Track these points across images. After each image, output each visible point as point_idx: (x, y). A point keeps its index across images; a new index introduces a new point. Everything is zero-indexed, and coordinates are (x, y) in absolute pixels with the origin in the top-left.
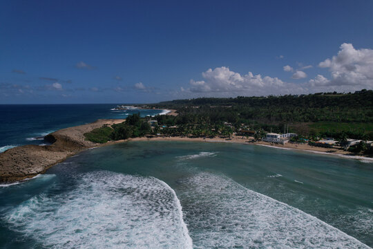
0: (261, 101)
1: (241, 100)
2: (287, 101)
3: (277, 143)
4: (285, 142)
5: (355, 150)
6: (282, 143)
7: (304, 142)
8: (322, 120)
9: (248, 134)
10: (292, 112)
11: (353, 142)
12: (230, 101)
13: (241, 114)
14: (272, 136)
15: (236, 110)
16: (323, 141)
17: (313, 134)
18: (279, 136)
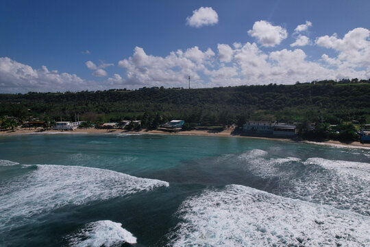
0: (57, 97)
1: (32, 96)
2: (84, 97)
3: (66, 130)
4: (74, 128)
5: (128, 128)
6: (71, 130)
7: (91, 127)
8: (112, 111)
9: (36, 125)
10: (86, 105)
11: (128, 123)
12: (20, 96)
13: (32, 109)
14: (62, 124)
15: (26, 105)
16: (106, 124)
17: (100, 120)
18: (68, 123)
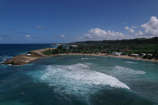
0: (113, 42)
1: (104, 42)
2: (124, 42)
3: (116, 55)
4: (119, 55)
5: (145, 57)
6: (118, 55)
7: (126, 55)
9: (105, 52)
10: (125, 45)
11: (145, 55)
12: (100, 42)
13: (104, 46)
14: (114, 53)
15: (102, 45)
16: (133, 54)
17: (131, 52)
18: (117, 53)
